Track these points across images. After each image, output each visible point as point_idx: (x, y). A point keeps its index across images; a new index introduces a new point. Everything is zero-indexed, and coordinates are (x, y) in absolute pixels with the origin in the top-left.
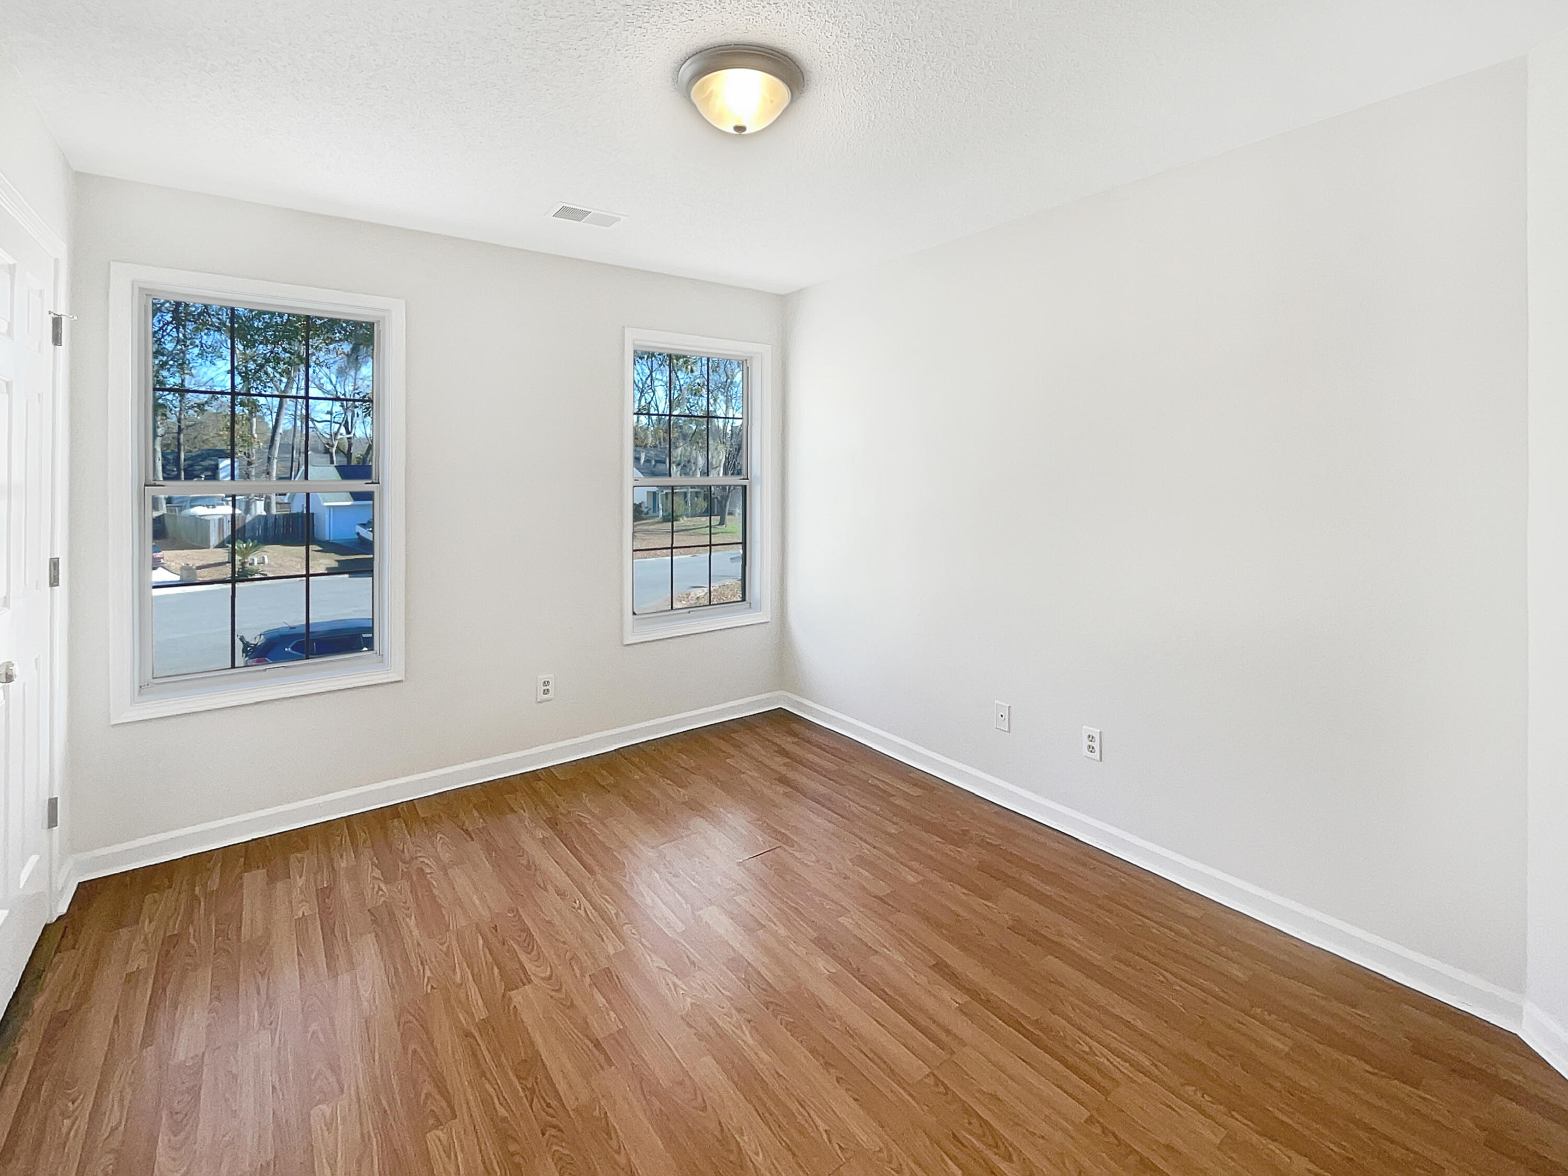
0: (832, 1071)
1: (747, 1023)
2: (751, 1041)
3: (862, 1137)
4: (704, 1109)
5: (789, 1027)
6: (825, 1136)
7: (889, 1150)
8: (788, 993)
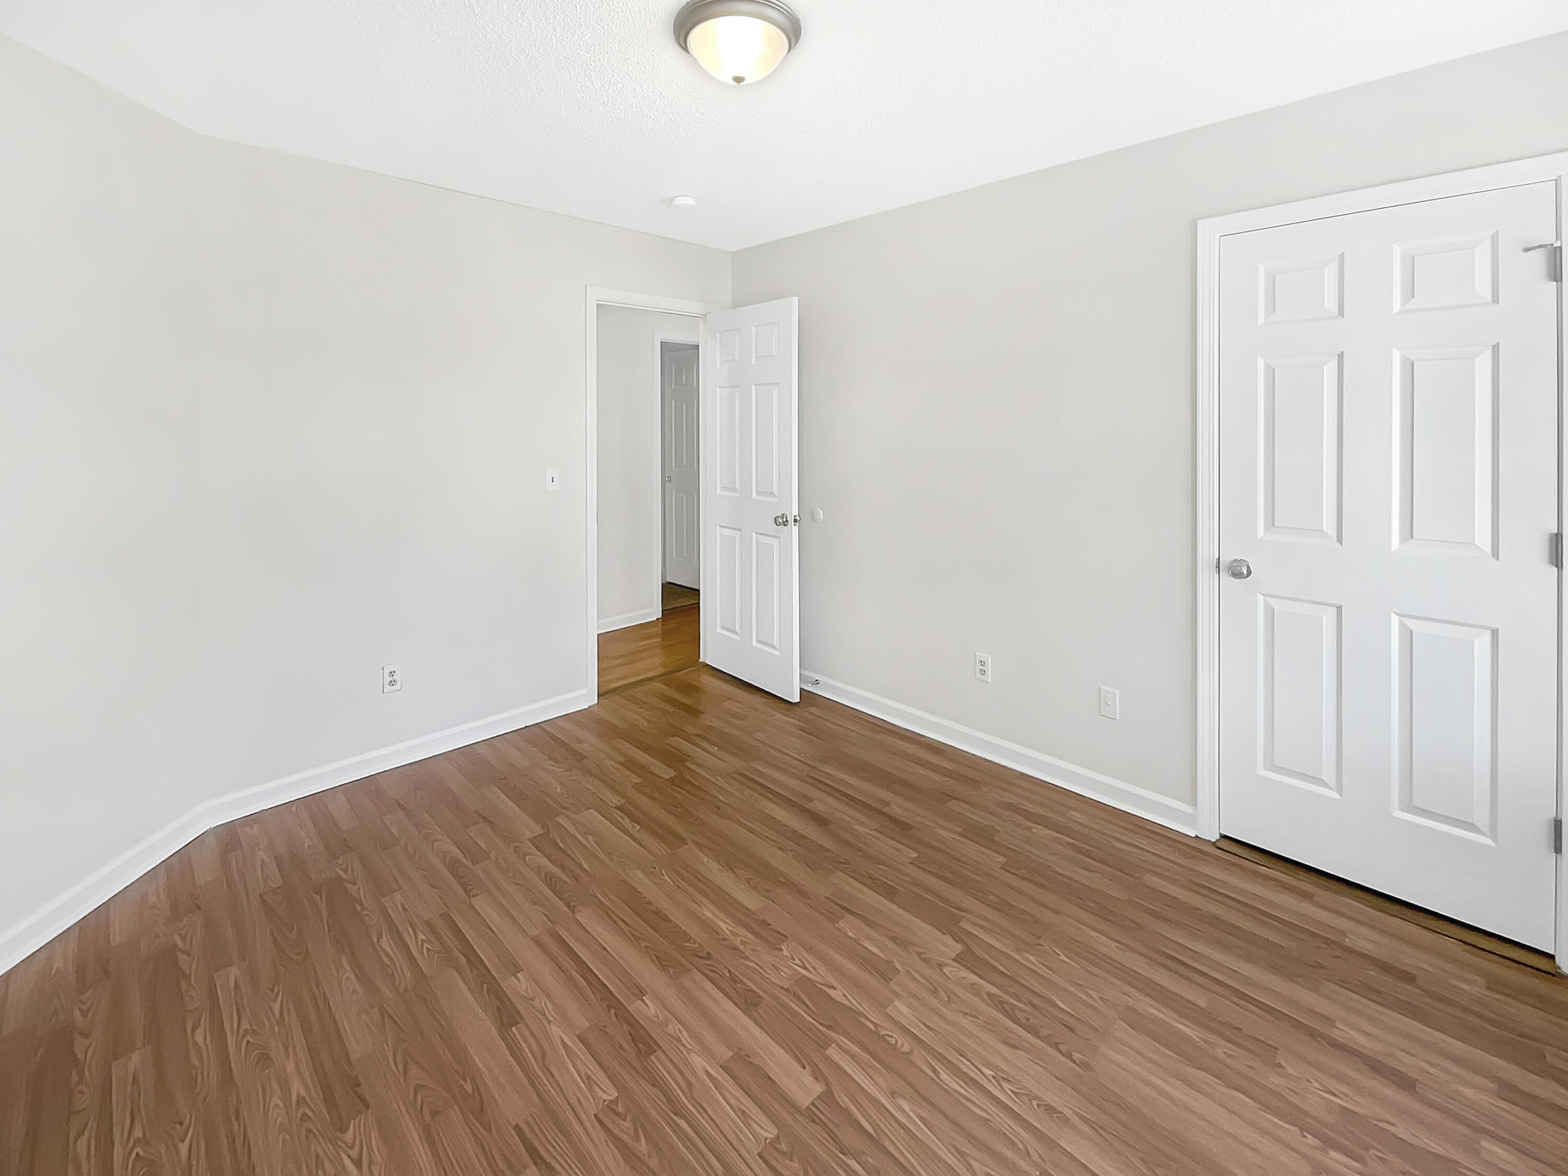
0: (654, 909)
1: (727, 937)
2: (722, 924)
3: (640, 875)
4: (747, 879)
5: (688, 937)
6: (664, 872)
7: (624, 870)
8: (689, 971)
